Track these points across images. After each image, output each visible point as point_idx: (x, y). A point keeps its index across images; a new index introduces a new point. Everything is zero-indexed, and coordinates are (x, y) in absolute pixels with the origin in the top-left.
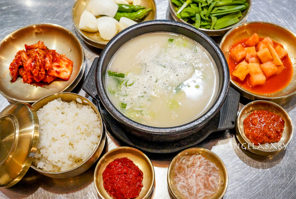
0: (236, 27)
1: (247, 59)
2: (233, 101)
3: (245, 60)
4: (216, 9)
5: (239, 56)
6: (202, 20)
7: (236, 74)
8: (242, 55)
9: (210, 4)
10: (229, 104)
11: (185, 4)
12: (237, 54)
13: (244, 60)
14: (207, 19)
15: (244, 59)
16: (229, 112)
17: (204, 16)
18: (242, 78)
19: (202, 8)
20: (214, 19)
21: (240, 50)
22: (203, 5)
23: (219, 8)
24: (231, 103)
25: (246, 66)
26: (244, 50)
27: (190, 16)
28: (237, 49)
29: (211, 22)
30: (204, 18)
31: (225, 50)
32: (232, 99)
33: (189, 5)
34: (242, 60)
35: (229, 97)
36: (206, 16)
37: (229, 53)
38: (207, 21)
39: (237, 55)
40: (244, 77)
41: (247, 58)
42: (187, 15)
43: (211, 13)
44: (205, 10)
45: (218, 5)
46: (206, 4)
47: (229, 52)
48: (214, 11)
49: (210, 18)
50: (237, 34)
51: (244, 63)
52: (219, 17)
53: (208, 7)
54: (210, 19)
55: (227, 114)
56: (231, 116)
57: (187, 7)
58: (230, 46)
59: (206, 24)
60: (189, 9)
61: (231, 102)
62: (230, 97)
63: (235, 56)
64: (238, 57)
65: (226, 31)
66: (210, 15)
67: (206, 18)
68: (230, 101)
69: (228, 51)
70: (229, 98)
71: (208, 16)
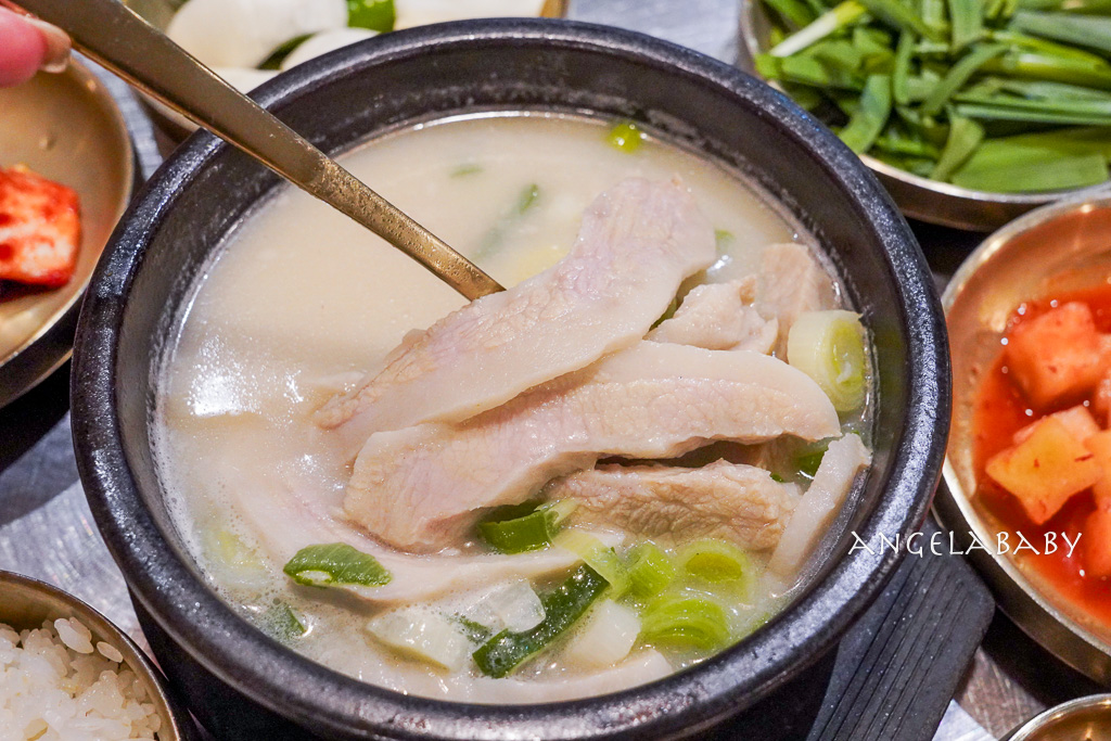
0: (1081, 205)
1: (1100, 406)
2: (932, 638)
3: (1086, 403)
4: (994, 84)
5: (1054, 370)
6: (894, 120)
7: (1011, 473)
8: (1076, 372)
9: (966, 51)
10: (905, 649)
11: (829, 22)
12: (1049, 358)
13: (1082, 403)
14: (928, 122)
15: (1080, 395)
16: (885, 701)
17: (915, 104)
18: (1043, 507)
19: (917, 63)
20: (964, 133)
21: (1074, 339)
22: (926, 47)
23: (1014, 86)
24: (920, 649)
25: (1087, 444)
26: (1095, 346)
27: (836, 82)
28: (1055, 330)
29: (942, 144)
30: (912, 116)
31: (983, 317)
32: (930, 619)
33: (848, 33)
34: (1064, 402)
35: (920, 599)
36: (926, 108)
37: (1004, 341)
38: (924, 136)
39: (1042, 365)
40: (1053, 508)
41: (1102, 394)
42: (817, 74)
43: (961, 97)
44: (930, 77)
45: (1008, 63)
46: (942, 47)
47: (1001, 336)
48: (977, 93)
49: (942, 119)
50: (1077, 245)
51: (1075, 422)
52: (995, 130)
53: (947, 62)
54: (944, 128)
55: (869, 714)
56: (892, 728)
57: (831, 38)
58: (1016, 299)
59: (914, 146)
60: (840, 51)
61: (918, 637)
62: (922, 604)
63: (1029, 367)
64: (1047, 373)
65: (1014, 212)
66: (950, 108)
67: (921, 116)
68: (913, 632)
69: (1000, 327)
70: (914, 608)
71: (935, 108)
